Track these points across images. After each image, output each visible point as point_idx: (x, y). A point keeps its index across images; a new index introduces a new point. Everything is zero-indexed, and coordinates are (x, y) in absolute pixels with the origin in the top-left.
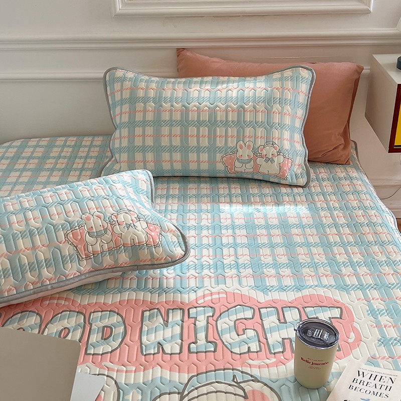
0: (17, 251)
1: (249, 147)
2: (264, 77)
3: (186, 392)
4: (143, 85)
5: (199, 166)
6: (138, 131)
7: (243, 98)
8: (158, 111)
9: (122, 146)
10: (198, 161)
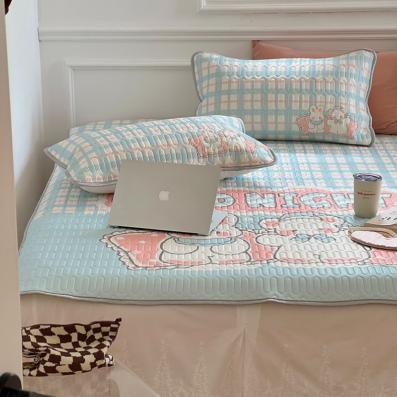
0: (158, 146)
1: (320, 110)
5: (276, 127)
6: (224, 98)
7: (314, 72)
8: (242, 82)
9: (209, 111)
10: (276, 123)
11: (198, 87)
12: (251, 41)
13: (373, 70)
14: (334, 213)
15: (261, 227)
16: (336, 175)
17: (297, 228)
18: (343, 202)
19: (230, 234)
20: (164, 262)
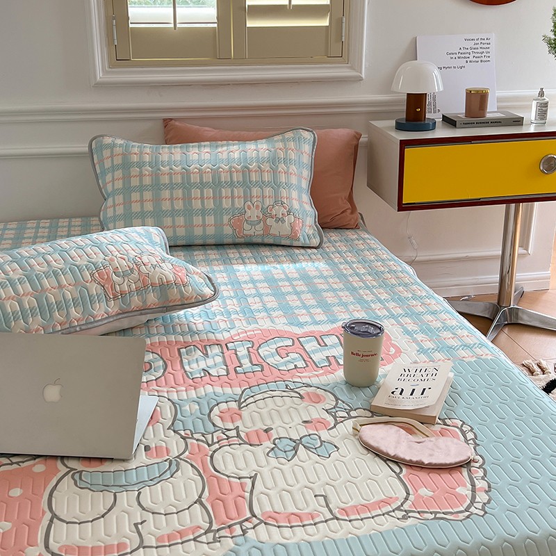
0: (43, 290)
1: (257, 207)
2: (264, 141)
3: (242, 400)
4: (136, 150)
5: (204, 231)
6: (135, 196)
7: (246, 159)
8: (156, 175)
9: (117, 214)
10: (204, 225)
11: (100, 182)
12: (162, 121)
13: (314, 153)
15: (214, 425)
18: (320, 355)
19: (168, 451)
20: (53, 555)
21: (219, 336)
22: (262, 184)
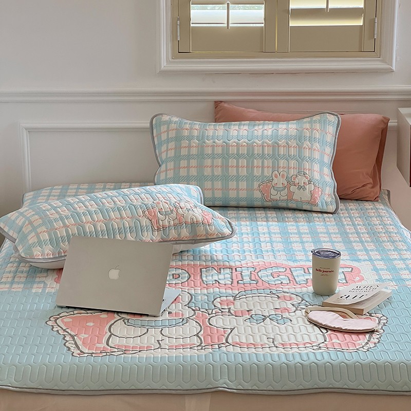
1: (283, 176)
4: (187, 126)
5: (238, 193)
6: (183, 163)
7: (277, 136)
8: (201, 147)
9: (168, 177)
10: (237, 189)
11: (157, 151)
12: (213, 103)
13: (338, 134)
14: (293, 291)
15: (215, 306)
16: (297, 247)
17: (252, 308)
18: (302, 278)
19: (182, 315)
20: (111, 347)
21: (232, 264)
22: (288, 158)
